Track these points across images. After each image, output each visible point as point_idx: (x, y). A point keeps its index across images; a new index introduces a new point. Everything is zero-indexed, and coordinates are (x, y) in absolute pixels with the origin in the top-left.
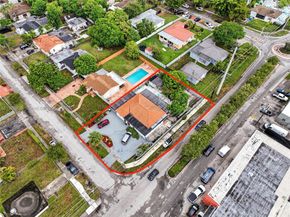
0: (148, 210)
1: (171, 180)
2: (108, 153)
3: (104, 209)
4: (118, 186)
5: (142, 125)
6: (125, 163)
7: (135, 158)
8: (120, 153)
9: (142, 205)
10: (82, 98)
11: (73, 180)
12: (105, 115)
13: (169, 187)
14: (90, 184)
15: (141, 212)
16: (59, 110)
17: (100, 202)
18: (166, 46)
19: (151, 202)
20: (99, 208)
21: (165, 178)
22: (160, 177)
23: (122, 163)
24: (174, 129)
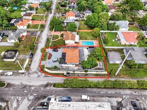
0: (33, 88)
1: (52, 87)
2: (45, 60)
3: (24, 75)
4: (35, 72)
8: (48, 63)
9: (34, 85)
10: (60, 38)
11: (28, 60)
12: (60, 48)
13: (48, 88)
15: (30, 86)
16: (50, 37)
17: (25, 72)
18: (117, 40)
19: (37, 87)
20: (23, 73)
21: (51, 84)
22: (50, 82)
23: (45, 67)
24: (76, 72)
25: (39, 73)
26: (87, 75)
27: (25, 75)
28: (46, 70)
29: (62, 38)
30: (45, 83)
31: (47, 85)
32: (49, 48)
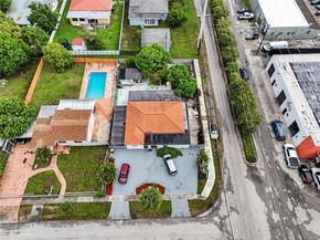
0: (276, 217)
1: (257, 165)
4: (221, 226)
5: (175, 135)
6: (199, 192)
7: (202, 177)
8: (181, 188)
9: (265, 218)
10: (54, 167)
12: (112, 160)
13: (263, 174)
15: (273, 227)
18: (91, 28)
19: (267, 206)
21: (250, 169)
23: (196, 197)
24: (204, 114)
26: (206, 93)
28: (207, 191)
29: (55, 159)
30: (250, 185)
31: (256, 179)
32: (110, 198)
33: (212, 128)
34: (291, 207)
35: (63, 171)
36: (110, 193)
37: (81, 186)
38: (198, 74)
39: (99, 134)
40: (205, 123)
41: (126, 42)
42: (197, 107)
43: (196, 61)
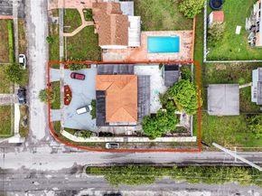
0: (49, 177)
1: (84, 174)
2: (59, 108)
3: (21, 149)
4: (44, 141)
5: (104, 114)
6: (65, 129)
10: (85, 24)
11: (17, 106)
13: (78, 176)
14: (27, 122)
15: (43, 173)
16: (54, 19)
17: (22, 141)
20: (19, 144)
22: (78, 164)
23: (63, 126)
24: (130, 139)
25: (53, 144)
26: (153, 144)
27: (25, 149)
28: (66, 134)
29: (91, 23)
30: (70, 165)
32: (62, 68)
33: (113, 144)
34: (55, 189)
35: (81, 32)
36: (66, 67)
37: (70, 46)
38: (176, 140)
39: (112, 53)
40: (121, 139)
41: (225, 68)
42: (138, 134)
43: (194, 139)
